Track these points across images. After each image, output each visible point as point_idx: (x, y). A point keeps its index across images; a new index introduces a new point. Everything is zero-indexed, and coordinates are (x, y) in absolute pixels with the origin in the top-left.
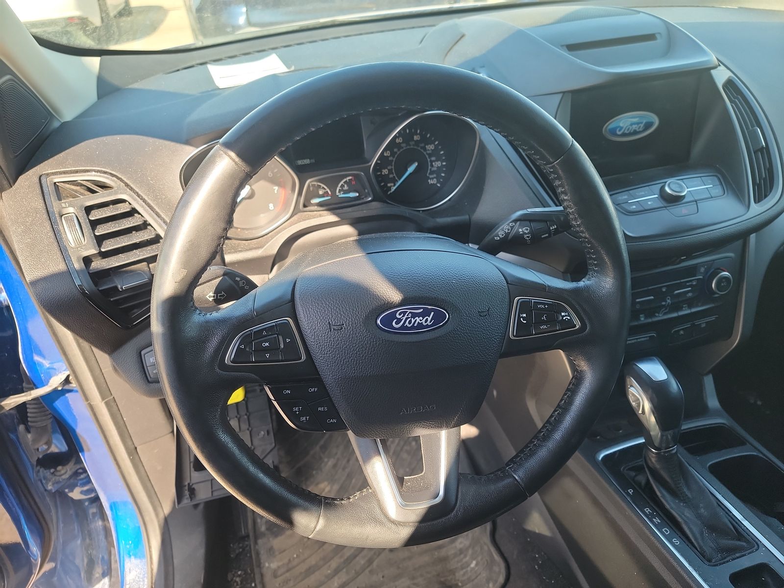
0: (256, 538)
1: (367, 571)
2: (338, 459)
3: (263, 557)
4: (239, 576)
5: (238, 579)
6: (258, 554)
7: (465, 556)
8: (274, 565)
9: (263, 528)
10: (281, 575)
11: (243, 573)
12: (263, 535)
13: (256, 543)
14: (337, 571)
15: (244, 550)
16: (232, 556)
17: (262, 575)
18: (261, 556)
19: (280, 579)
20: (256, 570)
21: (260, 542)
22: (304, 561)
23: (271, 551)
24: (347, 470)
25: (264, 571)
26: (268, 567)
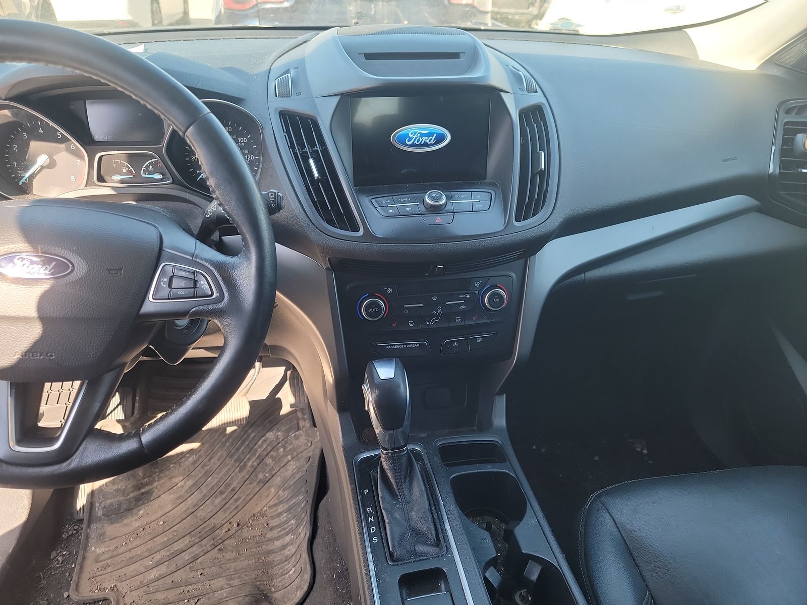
0: (90, 522)
1: (188, 567)
2: (200, 457)
3: (92, 542)
4: (63, 555)
5: (60, 559)
6: (87, 537)
7: (289, 563)
8: (99, 551)
9: (100, 514)
10: (103, 561)
11: (68, 553)
12: (99, 520)
13: (89, 526)
14: (159, 564)
15: (77, 532)
16: (64, 536)
17: (84, 558)
18: (90, 539)
19: (99, 565)
20: (81, 553)
21: (94, 526)
22: (130, 550)
23: (101, 537)
24: (207, 468)
25: (88, 554)
26: (94, 551)
